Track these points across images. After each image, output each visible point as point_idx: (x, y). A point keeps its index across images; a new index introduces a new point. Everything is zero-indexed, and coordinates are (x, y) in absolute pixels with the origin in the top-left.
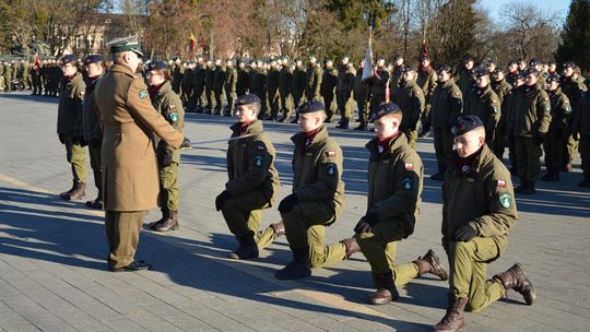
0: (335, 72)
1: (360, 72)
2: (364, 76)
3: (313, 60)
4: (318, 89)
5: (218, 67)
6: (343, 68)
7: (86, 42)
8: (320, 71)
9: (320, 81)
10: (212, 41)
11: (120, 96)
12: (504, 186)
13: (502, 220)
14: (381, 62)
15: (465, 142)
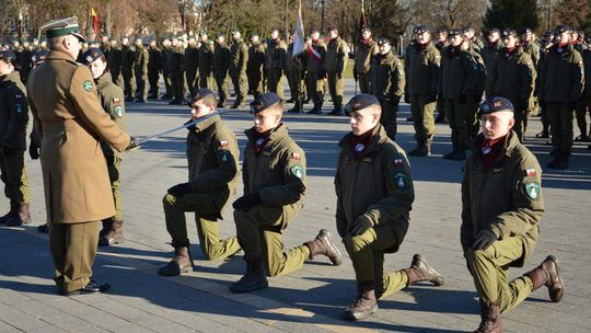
0: (263, 48)
1: (291, 47)
2: (295, 52)
3: (237, 35)
4: (245, 68)
5: (125, 47)
6: (273, 43)
8: (245, 48)
9: (246, 59)
10: (109, 17)
11: (61, 87)
12: (534, 174)
13: (527, 216)
14: (316, 35)
15: (493, 120)
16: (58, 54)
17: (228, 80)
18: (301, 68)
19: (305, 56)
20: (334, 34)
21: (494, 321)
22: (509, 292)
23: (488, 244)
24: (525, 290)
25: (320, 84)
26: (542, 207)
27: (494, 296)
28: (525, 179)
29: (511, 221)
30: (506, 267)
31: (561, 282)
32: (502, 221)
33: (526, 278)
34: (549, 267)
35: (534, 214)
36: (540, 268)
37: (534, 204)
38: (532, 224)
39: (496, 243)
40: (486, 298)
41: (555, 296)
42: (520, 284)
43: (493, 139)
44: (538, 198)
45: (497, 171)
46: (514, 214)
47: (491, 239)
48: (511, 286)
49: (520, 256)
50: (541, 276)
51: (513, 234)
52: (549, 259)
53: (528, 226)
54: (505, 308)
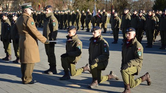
0: (85, 14)
2: (94, 15)
7: (6, 6)
9: (80, 17)
10: (46, 5)
11: (25, 24)
12: (140, 49)
13: (138, 61)
14: (99, 11)
15: (129, 34)
16: (25, 14)
17: (75, 23)
18: (95, 20)
19: (96, 17)
20: (104, 11)
21: (128, 90)
22: (134, 82)
23: (126, 68)
24: (139, 82)
25: (100, 25)
26: (142, 58)
27: (128, 83)
28: (138, 50)
29: (133, 62)
30: (133, 75)
31: (150, 80)
32: (131, 62)
33: (140, 78)
34: (147, 75)
35: (140, 60)
36: (145, 75)
37: (140, 58)
38: (140, 63)
39: (129, 68)
40: (126, 83)
41: (149, 83)
42: (138, 80)
43: (129, 39)
44: (141, 56)
45: (130, 48)
46: (134, 60)
47: (127, 67)
48: (135, 80)
49: (136, 72)
50: (145, 78)
51: (134, 66)
52: (147, 73)
53: (138, 64)
54: (134, 86)
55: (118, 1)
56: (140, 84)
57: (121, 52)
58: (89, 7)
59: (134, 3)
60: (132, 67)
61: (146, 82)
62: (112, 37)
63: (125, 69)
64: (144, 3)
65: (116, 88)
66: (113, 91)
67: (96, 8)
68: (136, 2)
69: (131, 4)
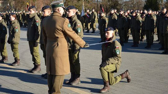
12: (118, 48)
13: (116, 59)
14: (88, 11)
15: (108, 33)
21: (107, 86)
22: (114, 79)
23: (105, 66)
24: (119, 79)
25: (89, 24)
26: (120, 56)
27: (107, 80)
28: (116, 49)
29: (111, 60)
30: (113, 72)
31: (130, 77)
32: (109, 60)
33: (120, 76)
34: (127, 73)
35: (119, 58)
36: (124, 73)
37: (118, 56)
38: (118, 61)
39: (107, 66)
40: (105, 80)
41: (128, 80)
42: (118, 77)
43: (108, 38)
44: (119, 54)
45: (109, 47)
46: (112, 58)
47: (106, 64)
48: (115, 78)
49: (115, 69)
50: (124, 75)
51: (112, 64)
52: (127, 71)
53: (117, 62)
54: (113, 83)
55: (109, 1)
56: (120, 81)
57: (101, 51)
58: (79, 6)
59: (125, 3)
60: (111, 65)
61: (125, 80)
62: (100, 37)
63: (103, 67)
64: (135, 3)
65: (97, 85)
66: (93, 88)
67: (84, 8)
68: (127, 1)
69: (122, 4)
